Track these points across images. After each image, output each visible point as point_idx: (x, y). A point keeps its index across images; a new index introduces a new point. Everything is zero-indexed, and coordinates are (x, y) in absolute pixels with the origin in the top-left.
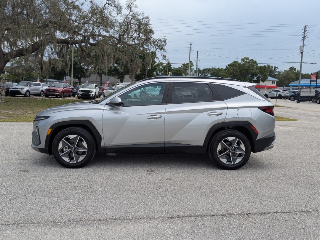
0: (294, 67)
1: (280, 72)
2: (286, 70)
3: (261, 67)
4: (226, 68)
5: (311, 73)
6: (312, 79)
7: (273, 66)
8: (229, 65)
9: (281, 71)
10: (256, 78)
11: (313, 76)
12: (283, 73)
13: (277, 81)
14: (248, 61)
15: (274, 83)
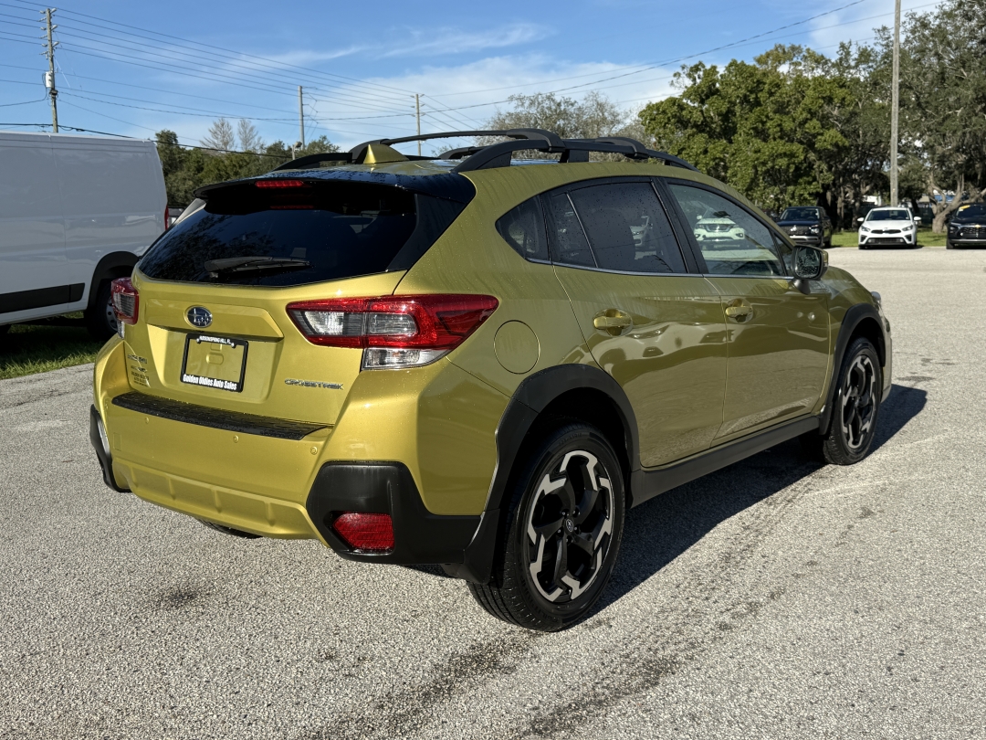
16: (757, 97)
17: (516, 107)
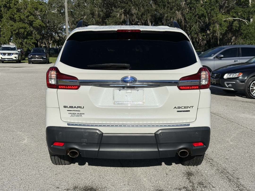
16: (10, 5)
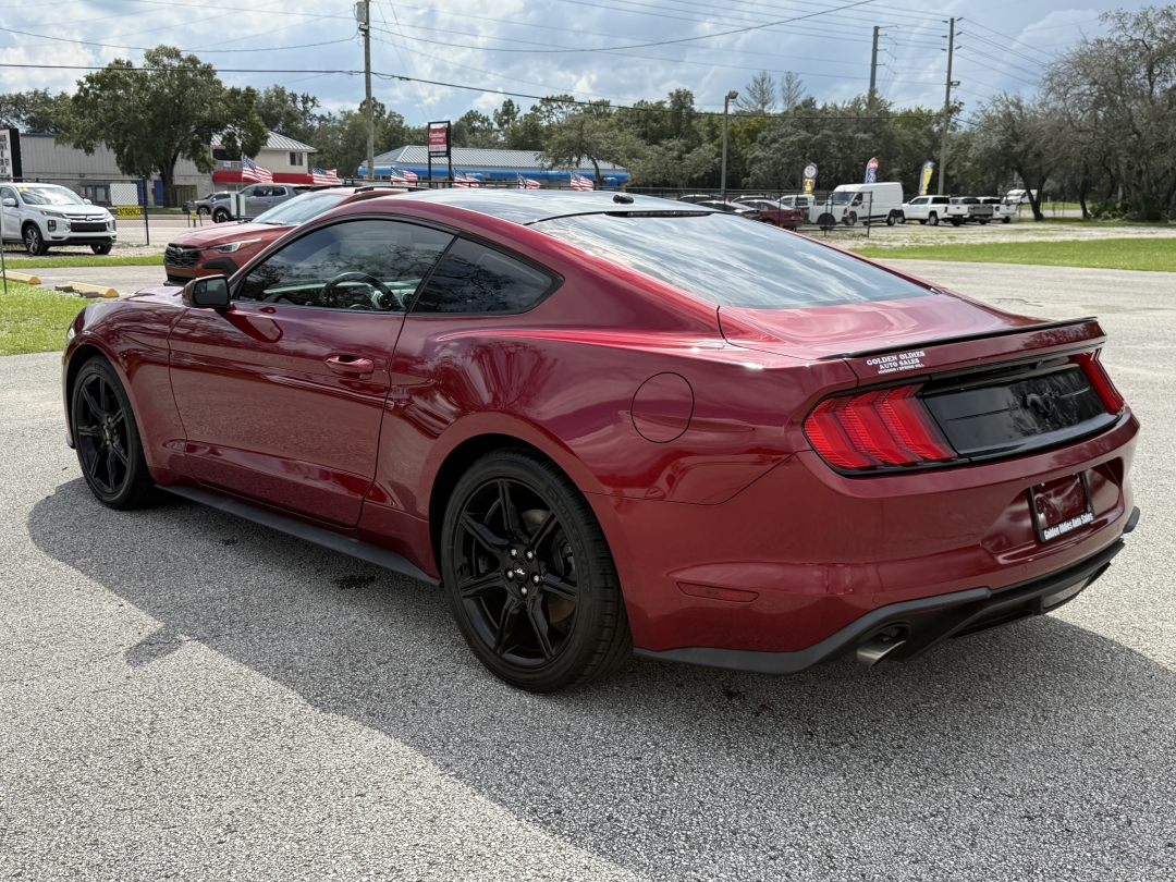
0: (378, 101)
1: (328, 120)
2: (346, 110)
3: (235, 92)
4: (80, 91)
5: (430, 124)
6: (434, 148)
7: (299, 94)
8: (90, 79)
9: (330, 114)
10: (222, 142)
11: (434, 135)
12: (340, 122)
13: (310, 154)
14: (176, 63)
15: (301, 164)
17: (1112, 31)
